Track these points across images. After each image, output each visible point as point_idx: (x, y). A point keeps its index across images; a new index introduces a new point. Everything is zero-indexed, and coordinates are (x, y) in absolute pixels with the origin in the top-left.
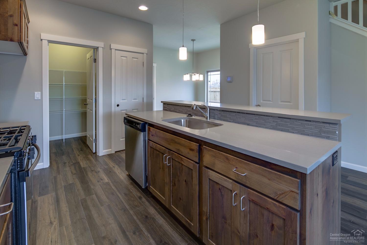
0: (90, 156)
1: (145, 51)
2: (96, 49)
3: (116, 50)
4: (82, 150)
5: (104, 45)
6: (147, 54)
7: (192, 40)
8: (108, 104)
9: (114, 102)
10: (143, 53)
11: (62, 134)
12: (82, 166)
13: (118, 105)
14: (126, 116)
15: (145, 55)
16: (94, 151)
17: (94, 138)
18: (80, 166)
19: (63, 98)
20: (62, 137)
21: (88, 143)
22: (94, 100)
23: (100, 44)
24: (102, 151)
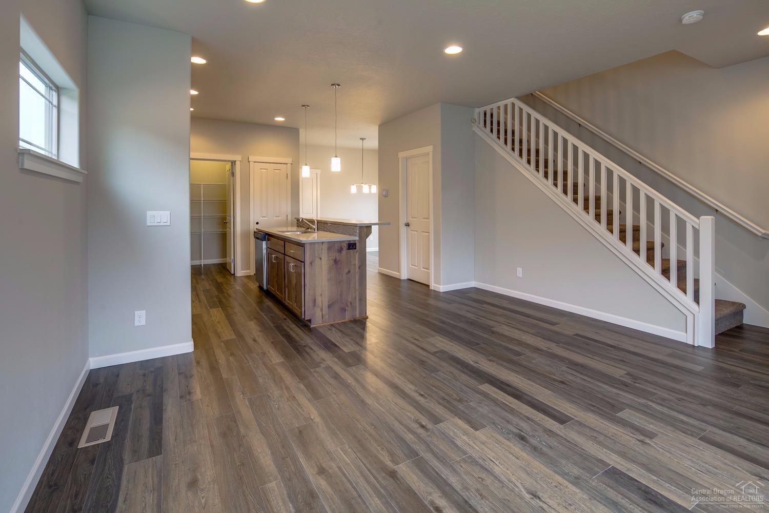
0: (228, 277)
1: (289, 160)
2: (233, 163)
3: (254, 162)
4: (220, 272)
5: (242, 158)
6: (292, 164)
7: (361, 139)
8: (245, 221)
9: (253, 220)
10: (287, 164)
11: (201, 259)
12: (219, 281)
13: (257, 223)
14: (256, 230)
15: (289, 165)
16: (233, 273)
17: (232, 258)
18: (217, 281)
19: (201, 216)
20: (201, 262)
21: (228, 267)
22: (232, 217)
23: (237, 158)
24: (240, 272)
